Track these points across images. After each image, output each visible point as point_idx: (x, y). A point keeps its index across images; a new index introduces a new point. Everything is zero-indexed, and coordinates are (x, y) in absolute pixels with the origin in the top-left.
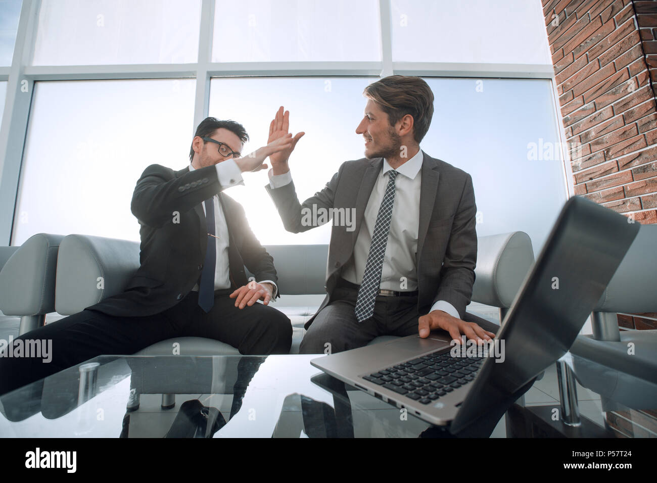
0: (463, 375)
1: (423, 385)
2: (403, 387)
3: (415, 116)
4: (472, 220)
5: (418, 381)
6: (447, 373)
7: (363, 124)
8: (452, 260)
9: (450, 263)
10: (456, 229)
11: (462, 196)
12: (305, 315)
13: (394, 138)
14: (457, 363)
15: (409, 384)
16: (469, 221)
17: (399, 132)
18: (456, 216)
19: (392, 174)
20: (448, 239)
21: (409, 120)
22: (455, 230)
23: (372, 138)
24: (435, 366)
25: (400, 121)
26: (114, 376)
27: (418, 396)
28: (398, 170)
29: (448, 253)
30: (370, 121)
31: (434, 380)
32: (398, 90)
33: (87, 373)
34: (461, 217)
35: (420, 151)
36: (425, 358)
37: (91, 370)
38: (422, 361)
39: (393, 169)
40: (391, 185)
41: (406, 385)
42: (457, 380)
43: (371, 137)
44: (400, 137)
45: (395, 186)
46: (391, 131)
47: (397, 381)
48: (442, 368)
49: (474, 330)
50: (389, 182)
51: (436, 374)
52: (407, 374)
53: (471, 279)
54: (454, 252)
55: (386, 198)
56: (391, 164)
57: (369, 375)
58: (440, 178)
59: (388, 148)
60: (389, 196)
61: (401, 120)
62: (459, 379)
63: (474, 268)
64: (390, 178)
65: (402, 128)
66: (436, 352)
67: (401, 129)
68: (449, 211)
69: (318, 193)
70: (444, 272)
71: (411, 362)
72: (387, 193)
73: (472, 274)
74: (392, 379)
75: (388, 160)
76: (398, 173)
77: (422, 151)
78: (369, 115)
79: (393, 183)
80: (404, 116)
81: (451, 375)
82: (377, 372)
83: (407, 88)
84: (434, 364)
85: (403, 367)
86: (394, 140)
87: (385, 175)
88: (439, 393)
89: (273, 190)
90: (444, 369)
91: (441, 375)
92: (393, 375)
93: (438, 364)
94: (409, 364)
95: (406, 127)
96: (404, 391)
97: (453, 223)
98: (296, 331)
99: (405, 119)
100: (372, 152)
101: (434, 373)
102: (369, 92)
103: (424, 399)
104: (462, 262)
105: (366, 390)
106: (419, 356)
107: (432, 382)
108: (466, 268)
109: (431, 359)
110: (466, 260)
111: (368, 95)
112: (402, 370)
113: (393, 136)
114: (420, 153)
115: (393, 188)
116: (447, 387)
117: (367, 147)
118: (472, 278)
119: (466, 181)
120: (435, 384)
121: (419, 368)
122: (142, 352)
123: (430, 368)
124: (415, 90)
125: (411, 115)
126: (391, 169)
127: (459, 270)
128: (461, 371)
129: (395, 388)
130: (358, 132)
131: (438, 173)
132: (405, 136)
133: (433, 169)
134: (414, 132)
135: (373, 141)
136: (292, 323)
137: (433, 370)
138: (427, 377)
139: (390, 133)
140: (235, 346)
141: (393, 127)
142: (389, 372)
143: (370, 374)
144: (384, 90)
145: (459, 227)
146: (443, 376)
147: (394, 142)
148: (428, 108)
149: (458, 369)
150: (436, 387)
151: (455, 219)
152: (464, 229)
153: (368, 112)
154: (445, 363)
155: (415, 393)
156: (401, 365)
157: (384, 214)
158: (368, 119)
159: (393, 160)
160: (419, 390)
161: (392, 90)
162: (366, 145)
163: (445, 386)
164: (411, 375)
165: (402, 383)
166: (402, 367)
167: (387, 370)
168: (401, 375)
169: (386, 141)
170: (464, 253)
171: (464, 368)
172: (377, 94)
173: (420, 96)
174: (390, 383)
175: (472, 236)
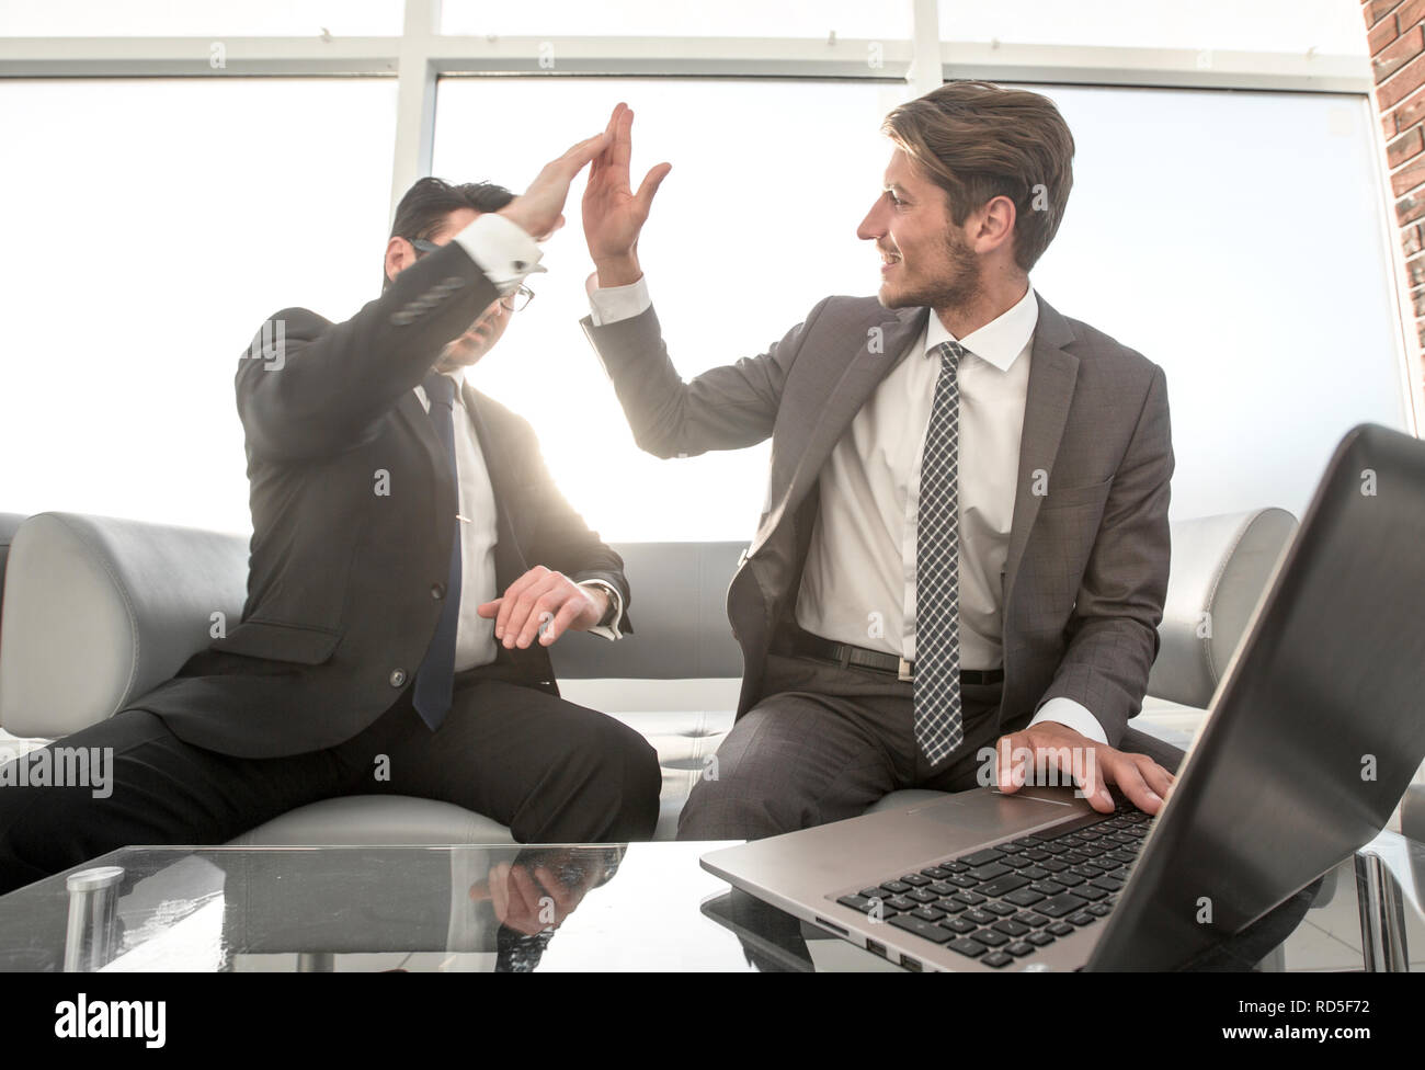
0: (1103, 891)
1: (996, 919)
2: (941, 925)
3: (1021, 200)
4: (1158, 490)
5: (984, 909)
6: (1062, 887)
7: (876, 213)
8: (1099, 598)
9: (1091, 604)
10: (1113, 514)
11: (1136, 428)
12: (695, 734)
13: (960, 257)
14: (1091, 861)
15: (958, 915)
16: (1150, 495)
17: (975, 243)
18: (1117, 480)
19: (949, 354)
20: (1091, 542)
21: (1003, 213)
22: (1112, 519)
23: (901, 256)
24: (1033, 871)
25: (977, 212)
26: (165, 903)
27: (982, 947)
28: (965, 343)
29: (1089, 579)
30: (898, 206)
31: (1026, 906)
32: (976, 128)
33: (90, 895)
34: (1130, 481)
35: (1031, 292)
36: (1007, 847)
37: (100, 886)
38: (1000, 854)
39: (954, 340)
40: (945, 384)
41: (951, 918)
42: (1087, 904)
43: (896, 250)
44: (975, 254)
45: (956, 385)
46: (954, 239)
47: (927, 909)
48: (1050, 875)
49: (1141, 773)
50: (941, 376)
51: (1031, 889)
52: (957, 891)
53: (1144, 648)
54: (1106, 575)
55: (937, 420)
56: (950, 326)
57: (854, 894)
58: (1081, 374)
59: (944, 284)
60: (944, 412)
61: (981, 211)
62: (1091, 903)
63: (1158, 621)
64: (945, 364)
65: (984, 230)
66: (1039, 833)
67: (980, 235)
68: (1100, 465)
69: (746, 359)
70: (1076, 627)
71: (968, 860)
72: (938, 405)
73: (1149, 636)
74: (914, 903)
75: (940, 315)
76: (966, 351)
77: (1036, 294)
78: (895, 193)
79: (953, 378)
80: (990, 199)
81: (1071, 893)
82: (878, 886)
83: (1002, 124)
84: (1032, 863)
85: (948, 873)
86: (962, 263)
87: (930, 353)
88: (1034, 938)
89: (599, 328)
90: (1055, 877)
91: (1046, 894)
92: (920, 892)
93: (1041, 864)
94: (963, 865)
95: (996, 231)
96: (946, 934)
97: (1109, 499)
98: (668, 779)
99: (993, 208)
100: (898, 291)
101: (1026, 888)
102: (896, 128)
103: (995, 953)
104: (1125, 604)
105: (845, 932)
106: (990, 844)
107: (1020, 909)
108: (1136, 619)
109: (1024, 850)
110: (1135, 599)
111: (892, 135)
112: (944, 881)
113: (958, 254)
114: (1030, 299)
115: (951, 391)
116: (1059, 924)
117: (887, 278)
118: (1150, 647)
119: (1151, 385)
120: (1028, 915)
121: (990, 875)
122: (253, 835)
123: (1017, 874)
124: (1023, 130)
125: (1007, 196)
126: (947, 337)
127: (1117, 622)
128: (1096, 881)
129: (921, 926)
130: (864, 235)
131: (1076, 360)
132: (990, 253)
133: (1062, 349)
134: (1015, 243)
135: (902, 264)
136: (661, 758)
137: (1027, 880)
138: (1007, 897)
139: (949, 243)
140: (501, 818)
141: (958, 229)
142: (908, 885)
143: (857, 893)
144: (940, 126)
145: (1122, 509)
146: (1052, 894)
147: (959, 267)
148: (1058, 178)
149: (1092, 878)
150: (1028, 924)
151: (1114, 485)
152: (1133, 518)
153: (893, 181)
154: (1059, 860)
155: (971, 938)
156: (942, 867)
157: (937, 464)
158: (892, 201)
159: (955, 315)
160: (986, 931)
161: (958, 126)
162: (884, 270)
163: (1052, 920)
164: (967, 894)
165: (941, 913)
166: (946, 872)
167: (903, 880)
168: (939, 894)
169: (938, 265)
170: (1132, 579)
171: (1107, 873)
172: (918, 137)
173: (1038, 148)
174: (908, 913)
175: (1158, 536)
